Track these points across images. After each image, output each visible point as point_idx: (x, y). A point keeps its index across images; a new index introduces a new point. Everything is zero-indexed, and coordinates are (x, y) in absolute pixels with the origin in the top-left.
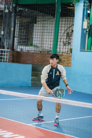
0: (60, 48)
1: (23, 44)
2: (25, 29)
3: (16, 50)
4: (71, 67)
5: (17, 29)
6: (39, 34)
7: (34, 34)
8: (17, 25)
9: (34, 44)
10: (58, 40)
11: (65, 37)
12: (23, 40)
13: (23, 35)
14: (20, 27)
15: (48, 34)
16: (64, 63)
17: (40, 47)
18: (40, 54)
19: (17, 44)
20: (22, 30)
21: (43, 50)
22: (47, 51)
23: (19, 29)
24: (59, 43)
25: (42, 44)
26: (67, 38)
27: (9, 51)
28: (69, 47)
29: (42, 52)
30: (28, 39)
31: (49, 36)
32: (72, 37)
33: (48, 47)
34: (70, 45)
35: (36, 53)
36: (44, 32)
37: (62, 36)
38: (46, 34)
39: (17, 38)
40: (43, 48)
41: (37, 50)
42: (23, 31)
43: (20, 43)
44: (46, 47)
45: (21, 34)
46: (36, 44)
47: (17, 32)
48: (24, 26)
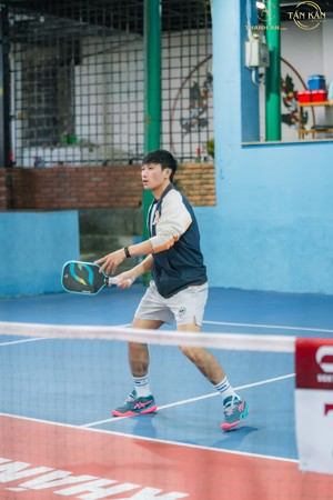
0: (171, 143)
1: (40, 140)
2: (43, 89)
3: (18, 165)
4: (215, 205)
5: (16, 90)
6: (93, 99)
7: (78, 102)
8: (16, 76)
9: (79, 138)
10: (160, 115)
11: (186, 103)
12: (40, 128)
13: (40, 109)
14: (27, 83)
15: (124, 96)
16: (189, 195)
17: (102, 148)
18: (103, 170)
19: (19, 143)
20: (33, 91)
21: (113, 154)
22: (126, 157)
23: (24, 89)
24: (165, 127)
25: (106, 134)
26: (191, 107)
28: (204, 137)
29: (109, 163)
30: (55, 121)
31: (128, 103)
32: (209, 99)
33: (129, 145)
34: (205, 129)
35: (89, 169)
36: (110, 91)
37: (176, 99)
38: (116, 98)
39: (19, 123)
40: (113, 149)
41: (93, 157)
42: (36, 94)
43: (31, 139)
44: (121, 144)
45: (32, 105)
46: (86, 138)
47: (16, 100)
48: (39, 75)
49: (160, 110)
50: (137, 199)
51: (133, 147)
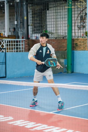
0: (75, 33)
1: (37, 32)
2: (38, 17)
3: (31, 39)
5: (30, 17)
6: (52, 20)
7: (48, 20)
8: (30, 14)
9: (48, 31)
10: (72, 24)
11: (79, 21)
12: (37, 28)
13: (37, 23)
14: (33, 15)
15: (61, 19)
16: (80, 47)
17: (55, 34)
18: (55, 40)
19: (31, 33)
20: (35, 18)
21: (58, 36)
22: (62, 36)
23: (32, 17)
24: (73, 28)
25: (56, 30)
26: (81, 22)
27: (24, 40)
28: (84, 31)
29: (57, 38)
30: (42, 26)
31: (63, 21)
32: (86, 20)
33: (63, 33)
34: (85, 28)
36: (57, 18)
37: (76, 20)
38: (59, 20)
39: (31, 27)
40: (58, 34)
41: (53, 37)
42: (36, 18)
43: (34, 32)
44: (60, 33)
45: (35, 22)
46: (50, 31)
47: (30, 20)
48: (37, 13)
49: (72, 23)
50: (65, 48)
51: (64, 34)
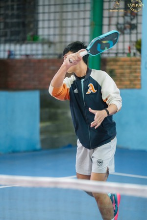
1: (13, 38)
4: (140, 88)
6: (52, 9)
7: (41, 9)
9: (41, 38)
12: (13, 29)
13: (13, 15)
16: (121, 80)
17: (58, 45)
24: (105, 30)
25: (61, 35)
26: (125, 15)
28: (134, 38)
30: (24, 24)
31: (78, 12)
34: (134, 31)
35: (48, 61)
36: (65, 2)
38: (69, 8)
41: (51, 52)
42: (9, 3)
43: (5, 37)
45: (7, 12)
46: (46, 37)
49: (102, 17)
